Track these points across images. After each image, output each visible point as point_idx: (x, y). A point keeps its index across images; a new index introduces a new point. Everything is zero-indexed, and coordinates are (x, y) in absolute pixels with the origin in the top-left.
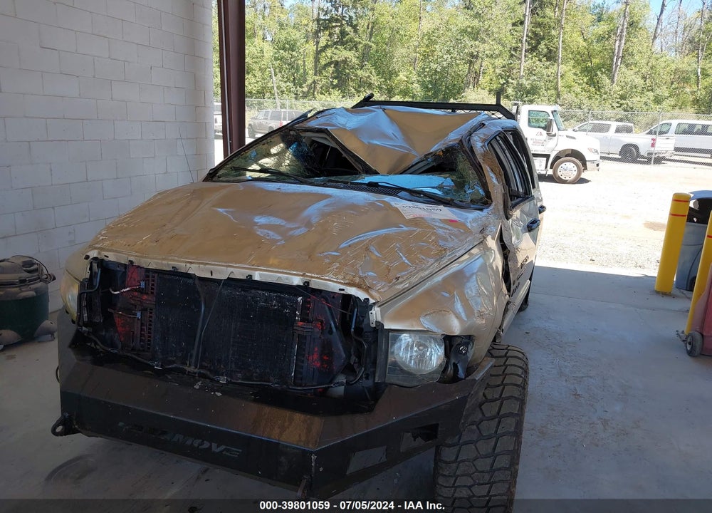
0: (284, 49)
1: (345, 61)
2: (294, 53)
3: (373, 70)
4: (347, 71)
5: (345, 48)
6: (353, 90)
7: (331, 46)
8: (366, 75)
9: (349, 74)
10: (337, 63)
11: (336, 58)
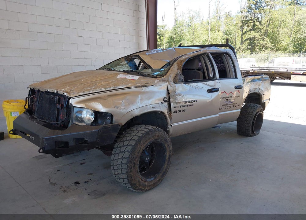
0: (226, 34)
1: (254, 38)
2: (231, 36)
3: (269, 41)
4: (255, 42)
5: (255, 32)
6: (258, 50)
7: (248, 32)
8: (265, 43)
9: (256, 43)
10: (250, 39)
11: (250, 36)
